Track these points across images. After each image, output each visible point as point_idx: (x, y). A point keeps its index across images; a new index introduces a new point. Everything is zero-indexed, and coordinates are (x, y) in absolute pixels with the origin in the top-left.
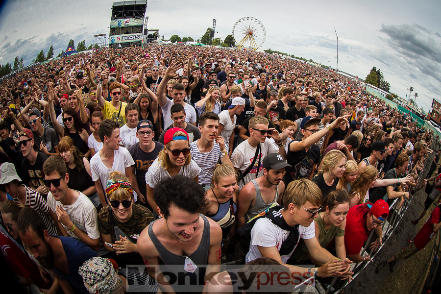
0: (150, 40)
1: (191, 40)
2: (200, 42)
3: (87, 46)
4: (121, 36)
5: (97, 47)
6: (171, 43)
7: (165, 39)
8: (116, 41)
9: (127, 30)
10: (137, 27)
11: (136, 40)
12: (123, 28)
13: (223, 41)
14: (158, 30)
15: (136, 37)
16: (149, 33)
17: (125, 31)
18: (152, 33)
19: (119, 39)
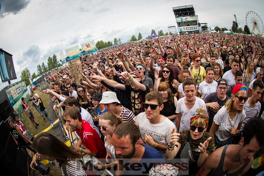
0: (204, 29)
1: (226, 30)
2: (231, 31)
3: (164, 33)
4: (185, 27)
5: (171, 34)
6: (216, 32)
7: (211, 29)
8: (183, 30)
9: (188, 24)
10: (193, 21)
11: (196, 30)
12: (184, 22)
13: (244, 30)
14: (207, 23)
15: (195, 28)
16: (202, 25)
17: (187, 24)
18: (203, 25)
19: (184, 29)
